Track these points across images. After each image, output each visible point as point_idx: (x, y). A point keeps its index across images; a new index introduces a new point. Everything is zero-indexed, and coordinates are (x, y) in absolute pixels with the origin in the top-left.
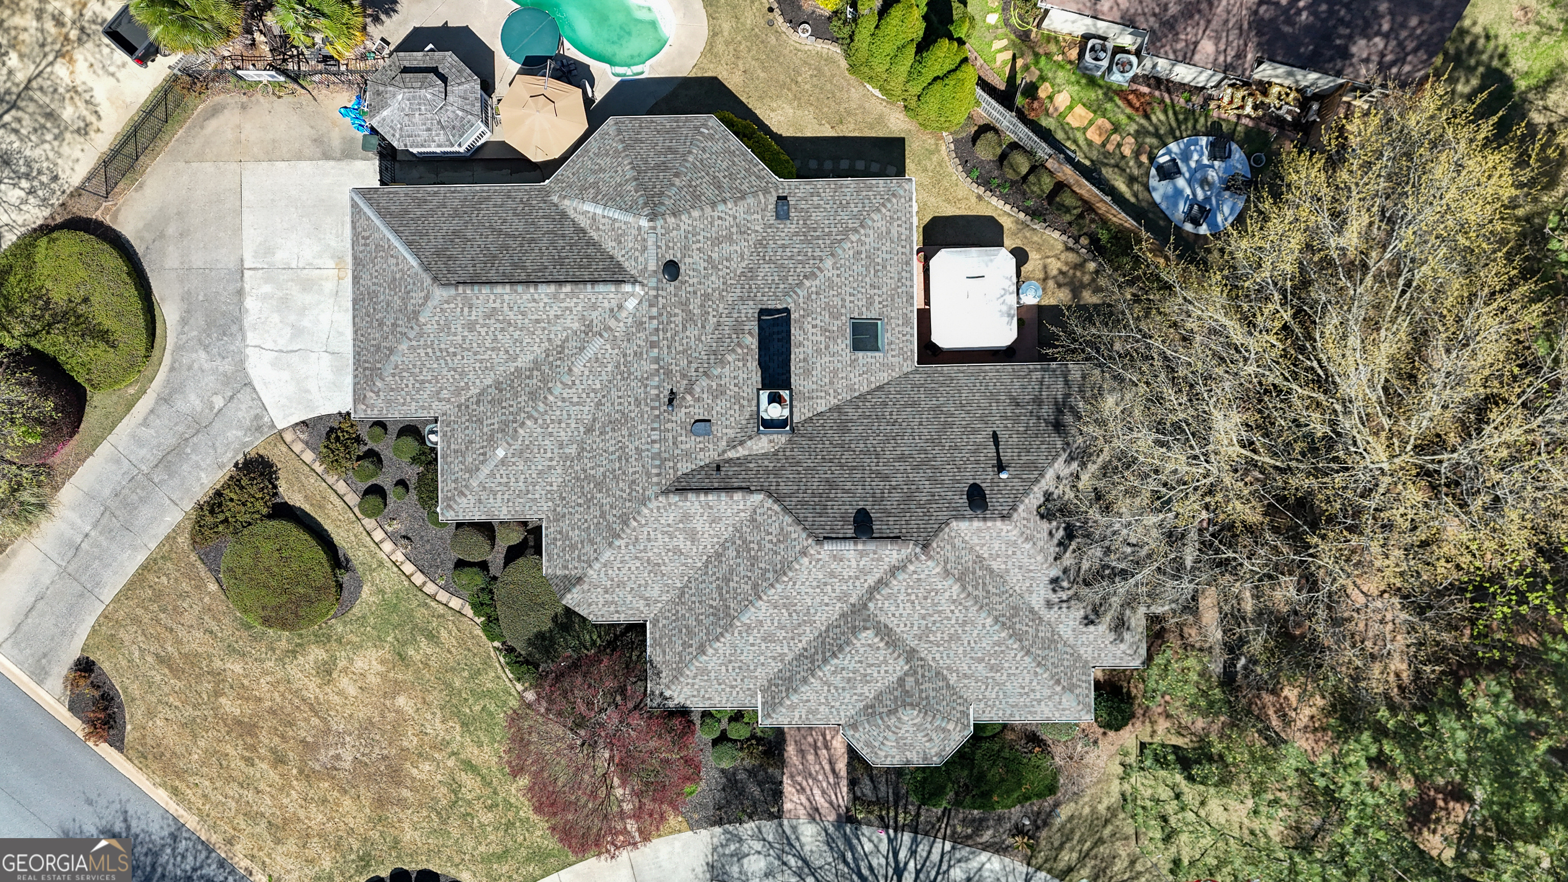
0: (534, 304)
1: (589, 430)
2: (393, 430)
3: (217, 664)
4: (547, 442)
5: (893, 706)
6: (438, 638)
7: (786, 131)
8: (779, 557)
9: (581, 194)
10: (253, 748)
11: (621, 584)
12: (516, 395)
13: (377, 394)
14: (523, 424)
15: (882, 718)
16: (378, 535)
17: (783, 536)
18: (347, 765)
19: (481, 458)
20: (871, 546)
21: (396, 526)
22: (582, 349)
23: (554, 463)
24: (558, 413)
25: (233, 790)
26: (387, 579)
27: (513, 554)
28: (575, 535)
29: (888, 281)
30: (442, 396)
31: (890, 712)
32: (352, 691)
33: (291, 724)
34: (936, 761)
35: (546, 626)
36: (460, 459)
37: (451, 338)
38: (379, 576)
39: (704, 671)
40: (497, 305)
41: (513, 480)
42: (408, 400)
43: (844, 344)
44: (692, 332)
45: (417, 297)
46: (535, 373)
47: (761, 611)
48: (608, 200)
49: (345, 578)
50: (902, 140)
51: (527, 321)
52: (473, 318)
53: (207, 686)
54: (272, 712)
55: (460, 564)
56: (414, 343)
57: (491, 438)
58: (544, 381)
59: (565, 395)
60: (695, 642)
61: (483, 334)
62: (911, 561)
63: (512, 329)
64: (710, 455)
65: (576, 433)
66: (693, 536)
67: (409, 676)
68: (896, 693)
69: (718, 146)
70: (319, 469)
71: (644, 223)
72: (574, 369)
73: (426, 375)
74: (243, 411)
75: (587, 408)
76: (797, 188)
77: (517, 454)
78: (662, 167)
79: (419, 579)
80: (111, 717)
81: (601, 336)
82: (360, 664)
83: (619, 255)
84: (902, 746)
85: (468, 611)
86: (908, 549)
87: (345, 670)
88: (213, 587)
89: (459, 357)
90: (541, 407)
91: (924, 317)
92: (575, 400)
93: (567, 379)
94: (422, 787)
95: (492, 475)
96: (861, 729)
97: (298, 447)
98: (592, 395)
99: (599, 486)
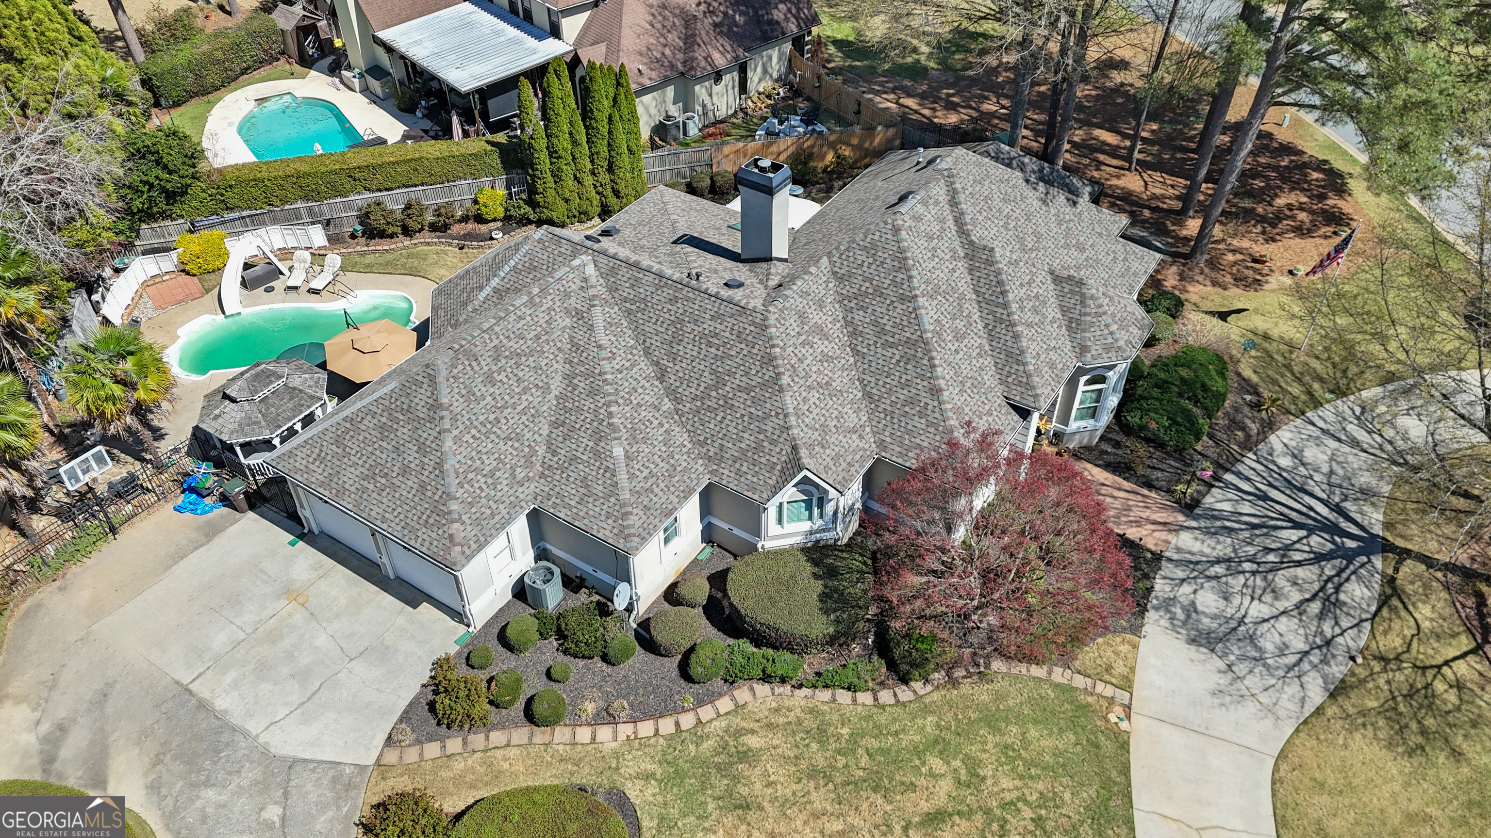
0: (523, 322)
4: (643, 414)
5: (1077, 298)
6: (750, 749)
8: (888, 261)
12: (579, 410)
13: (459, 520)
14: (610, 415)
15: (1086, 314)
16: (584, 734)
19: (608, 475)
21: (590, 707)
22: (591, 328)
23: (667, 426)
24: (626, 384)
26: (637, 760)
30: (520, 477)
31: (1082, 303)
35: (818, 586)
36: (591, 500)
37: (483, 403)
38: (630, 767)
40: (496, 342)
41: (652, 466)
42: (494, 506)
46: (575, 381)
49: (600, 802)
51: (529, 343)
52: (486, 368)
56: (455, 432)
57: (597, 454)
59: (617, 367)
60: (925, 398)
61: (505, 380)
62: (952, 183)
63: (524, 359)
65: (656, 390)
68: (1066, 290)
72: (602, 342)
73: (490, 463)
74: (312, 791)
75: (643, 364)
77: (632, 442)
79: (667, 725)
81: (594, 306)
89: (503, 421)
90: (609, 389)
92: (627, 364)
93: (604, 354)
95: (632, 477)
96: (1089, 343)
97: (413, 758)
98: (635, 352)
99: (719, 383)
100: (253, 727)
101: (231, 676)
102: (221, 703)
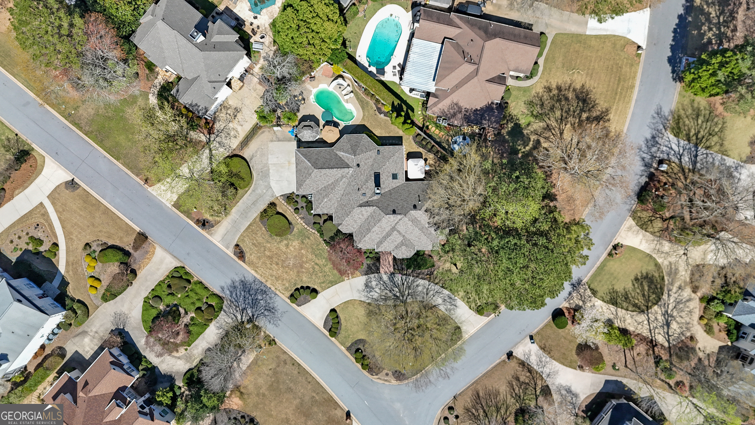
0: (333, 172)
1: (342, 195)
2: (300, 196)
3: (265, 244)
4: (334, 198)
5: (401, 246)
6: (310, 238)
7: (378, 135)
8: (379, 218)
9: (340, 150)
10: (272, 262)
11: (349, 225)
12: (328, 189)
13: (301, 189)
14: (330, 194)
15: (398, 248)
16: (298, 218)
17: (380, 214)
18: (291, 264)
19: (322, 201)
20: (395, 215)
21: (301, 216)
22: (341, 180)
23: (336, 202)
24: (337, 192)
25: (268, 270)
26: (299, 226)
27: (325, 221)
28: (340, 216)
29: (399, 166)
30: (314, 189)
31: (400, 248)
32: (292, 249)
33: (280, 256)
34: (409, 257)
35: (333, 235)
36: (317, 201)
37: (317, 178)
38: (298, 226)
39: (365, 241)
40: (326, 172)
41: (327, 206)
42: (305, 190)
43: (391, 178)
44: (362, 177)
45: (311, 171)
46: (332, 185)
47: (376, 228)
48: (346, 152)
49: (291, 226)
50: (402, 137)
51: (331, 175)
52: (321, 175)
53: (263, 249)
54: (276, 254)
55: (315, 223)
56: (310, 180)
57: (323, 197)
58: (334, 186)
59: (338, 189)
60: (363, 235)
61: (323, 177)
62: (403, 218)
63: (328, 177)
64: (366, 200)
65: (340, 196)
66: (363, 215)
67: (304, 246)
68: (401, 244)
69: (366, 141)
70: (285, 204)
71: (353, 157)
72: (340, 184)
73: (311, 186)
74: (270, 193)
75: (342, 191)
76: (381, 148)
77: (329, 200)
78: (356, 145)
79: (306, 226)
80: (243, 256)
81: (345, 178)
82: (294, 244)
83: (348, 163)
84: (403, 254)
85: (316, 232)
86: (402, 216)
87: (291, 245)
88: (264, 229)
89: (318, 182)
90: (333, 191)
91: (406, 172)
92: (340, 190)
93: (338, 186)
94: (307, 269)
95: (324, 204)
96: (395, 251)
97: (281, 200)
98: (343, 189)
99: (345, 206)
100: (271, 178)
101: (274, 168)
102: (271, 171)
